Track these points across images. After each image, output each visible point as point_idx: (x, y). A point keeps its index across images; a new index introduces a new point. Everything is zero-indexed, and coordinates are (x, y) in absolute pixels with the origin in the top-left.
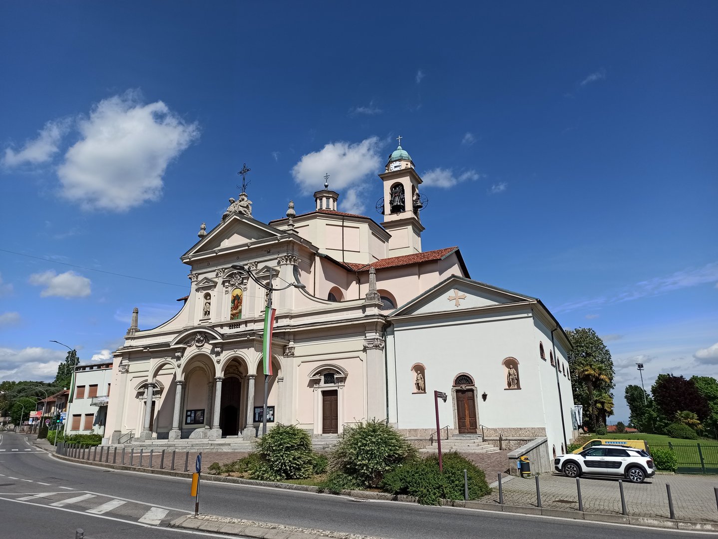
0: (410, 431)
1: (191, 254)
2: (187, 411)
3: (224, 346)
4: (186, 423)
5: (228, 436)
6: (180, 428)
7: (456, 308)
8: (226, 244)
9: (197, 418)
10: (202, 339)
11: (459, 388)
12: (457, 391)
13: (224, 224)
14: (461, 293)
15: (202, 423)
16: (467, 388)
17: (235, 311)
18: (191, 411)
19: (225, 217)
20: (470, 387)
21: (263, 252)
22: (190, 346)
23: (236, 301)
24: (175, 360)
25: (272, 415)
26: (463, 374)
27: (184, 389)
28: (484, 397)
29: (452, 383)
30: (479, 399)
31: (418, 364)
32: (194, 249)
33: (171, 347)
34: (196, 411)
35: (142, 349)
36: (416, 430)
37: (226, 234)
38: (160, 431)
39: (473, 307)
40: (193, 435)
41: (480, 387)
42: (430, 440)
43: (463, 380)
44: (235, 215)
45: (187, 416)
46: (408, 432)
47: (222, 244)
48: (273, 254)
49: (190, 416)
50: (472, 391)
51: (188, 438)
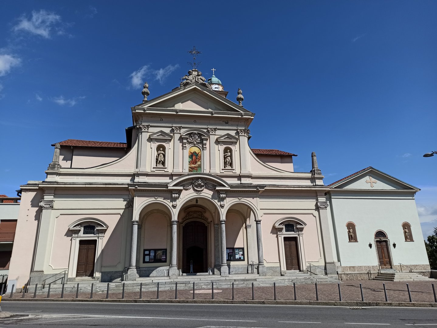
0: (350, 267)
1: (146, 106)
2: (145, 250)
3: (230, 193)
4: (144, 262)
5: (198, 274)
6: (138, 267)
7: (371, 188)
8: (179, 106)
9: (158, 257)
10: (202, 184)
11: (378, 239)
12: (377, 241)
13: (184, 90)
14: (373, 180)
15: (165, 261)
16: (384, 239)
17: (193, 165)
18: (150, 250)
19: (187, 84)
20: (385, 239)
21: (221, 122)
22: (186, 190)
23: (194, 157)
24: (169, 201)
25: (242, 255)
26: (380, 231)
27: (139, 228)
28: (394, 245)
29: (374, 236)
30: (391, 247)
31: (350, 222)
32: (149, 104)
33: (169, 188)
34: (156, 251)
35: (127, 186)
36: (354, 267)
37: (182, 98)
38: (104, 270)
39: (382, 189)
40: (154, 273)
41: (391, 239)
42: (367, 273)
43: (380, 234)
44: (195, 85)
45: (145, 255)
46: (349, 269)
47: (176, 106)
48: (232, 125)
49: (149, 255)
50: (386, 242)
51: (148, 276)
